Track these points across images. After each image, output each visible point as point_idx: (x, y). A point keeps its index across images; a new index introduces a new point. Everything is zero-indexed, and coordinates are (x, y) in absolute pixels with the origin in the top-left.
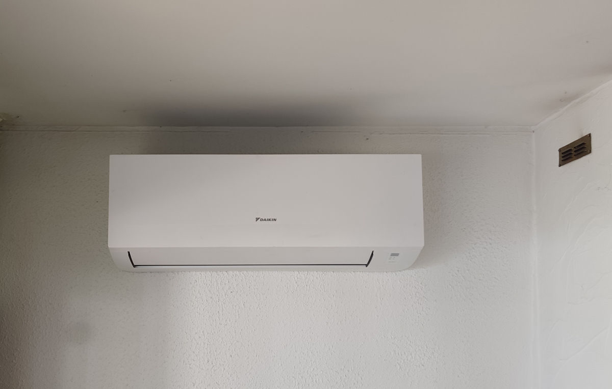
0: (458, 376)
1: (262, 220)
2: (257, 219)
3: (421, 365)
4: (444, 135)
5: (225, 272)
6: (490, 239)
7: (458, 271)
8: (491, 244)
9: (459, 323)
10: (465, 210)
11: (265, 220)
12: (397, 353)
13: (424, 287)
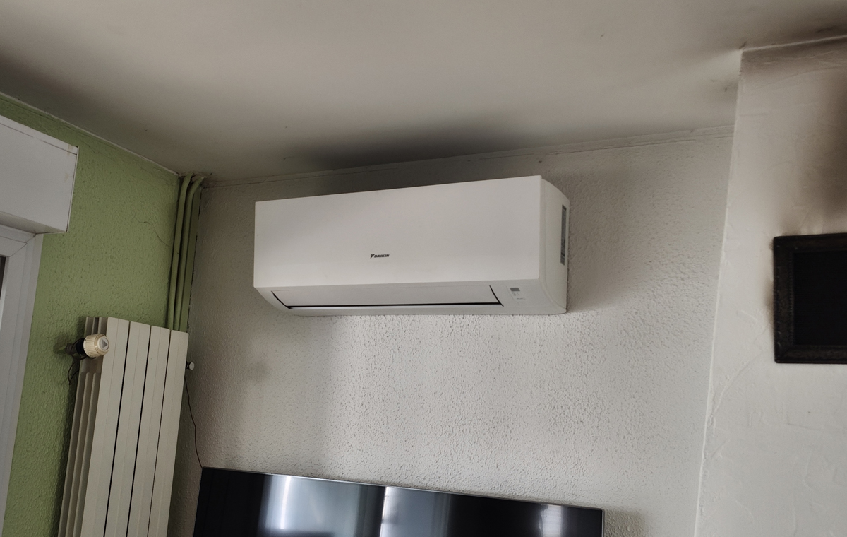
0: (624, 437)
1: (376, 256)
2: (372, 256)
3: (579, 422)
4: (635, 147)
5: (383, 317)
6: (682, 272)
7: (636, 313)
8: (682, 279)
9: (632, 375)
10: (653, 238)
11: (379, 256)
12: (553, 406)
13: (591, 332)
